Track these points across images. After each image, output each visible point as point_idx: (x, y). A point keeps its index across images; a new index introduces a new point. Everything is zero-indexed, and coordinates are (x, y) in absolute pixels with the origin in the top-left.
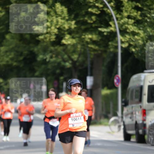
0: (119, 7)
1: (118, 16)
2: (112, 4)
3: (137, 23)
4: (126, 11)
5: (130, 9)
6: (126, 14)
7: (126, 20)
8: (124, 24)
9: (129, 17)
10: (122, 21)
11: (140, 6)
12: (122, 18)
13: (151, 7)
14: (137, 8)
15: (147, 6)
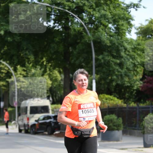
0: (15, 70)
1: (16, 74)
2: (13, 68)
3: (24, 76)
4: (19, 72)
5: (21, 71)
6: (19, 73)
7: (19, 75)
8: (19, 77)
9: (20, 74)
10: (17, 76)
11: (25, 69)
12: (17, 74)
14: (24, 70)
15: (29, 69)
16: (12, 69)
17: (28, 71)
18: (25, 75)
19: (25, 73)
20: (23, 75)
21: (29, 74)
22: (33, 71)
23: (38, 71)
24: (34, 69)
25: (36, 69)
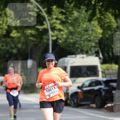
0: (49, 12)
2: (45, 9)
3: (63, 23)
4: (55, 15)
5: (57, 13)
6: (55, 17)
7: (55, 21)
9: (57, 19)
12: (52, 19)
13: (72, 12)
16: (45, 11)
17: (68, 13)
18: (64, 20)
19: (64, 16)
20: (60, 20)
21: (70, 18)
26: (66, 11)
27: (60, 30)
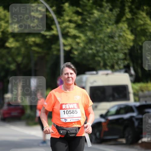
0: (60, 12)
1: (60, 20)
3: (79, 27)
4: (68, 16)
5: (71, 13)
6: (67, 18)
7: (68, 24)
9: (70, 21)
10: (64, 25)
11: (80, 10)
12: (63, 22)
13: (91, 12)
14: (77, 13)
15: (86, 11)
16: (54, 11)
17: (85, 13)
18: (80, 22)
19: (80, 17)
20: (75, 22)
21: (88, 20)
22: (96, 14)
23: (107, 13)
24: (98, 10)
25: (103, 9)
26: (82, 10)
27: (75, 37)
